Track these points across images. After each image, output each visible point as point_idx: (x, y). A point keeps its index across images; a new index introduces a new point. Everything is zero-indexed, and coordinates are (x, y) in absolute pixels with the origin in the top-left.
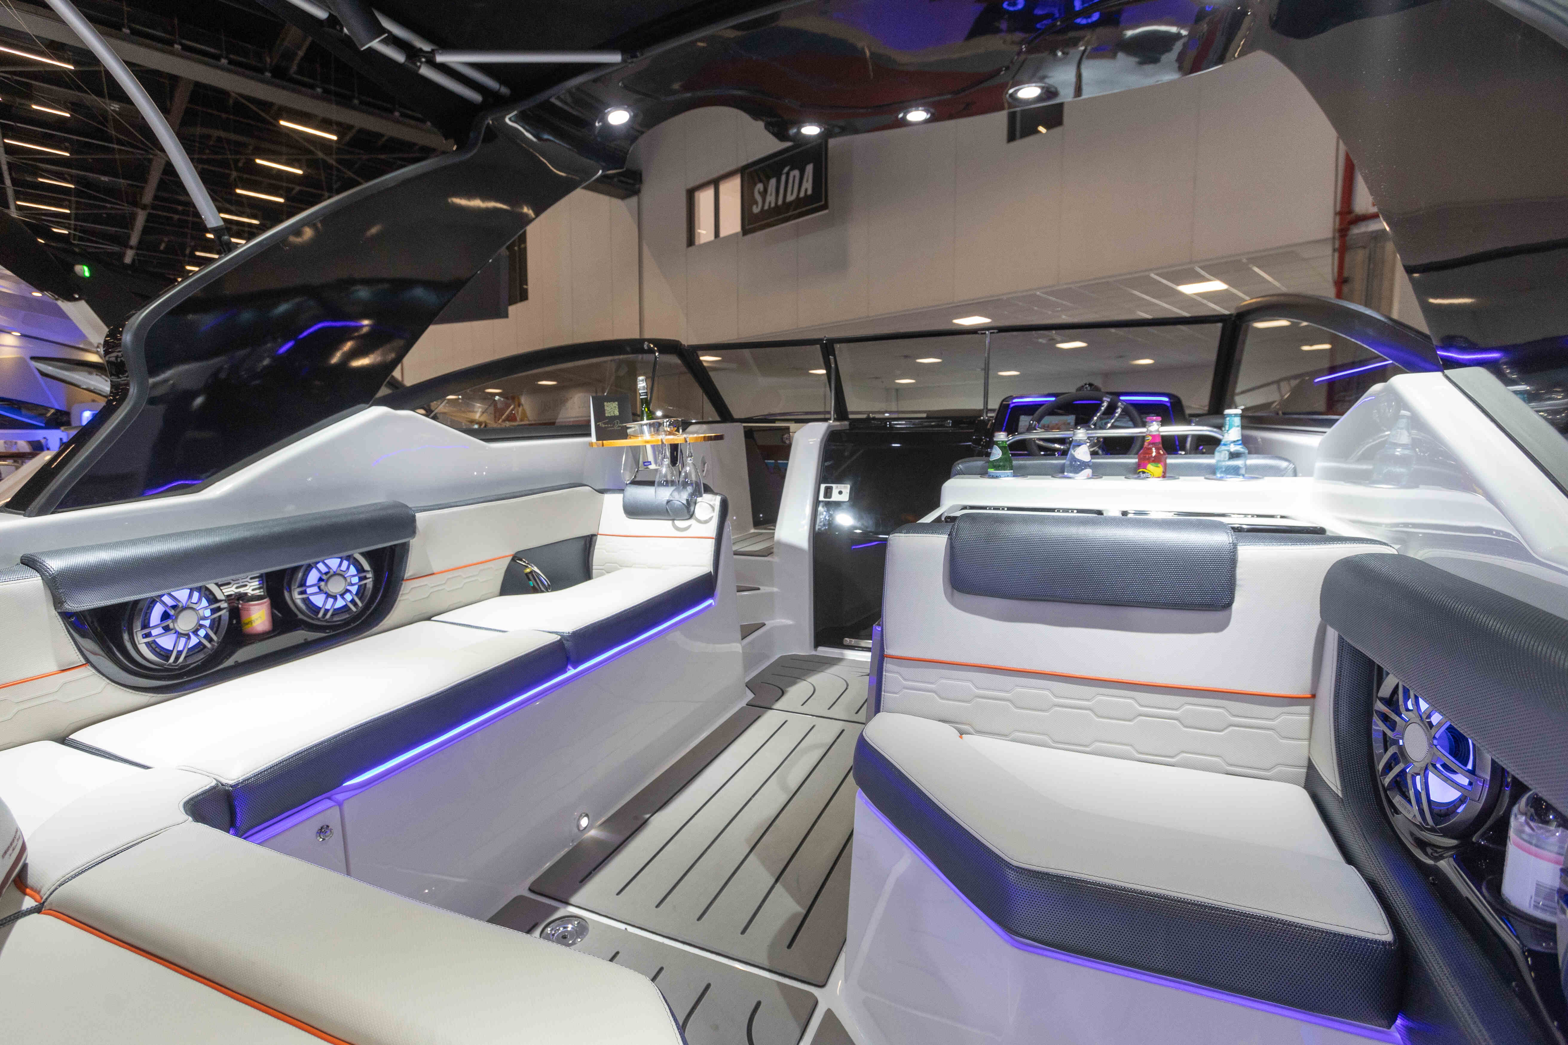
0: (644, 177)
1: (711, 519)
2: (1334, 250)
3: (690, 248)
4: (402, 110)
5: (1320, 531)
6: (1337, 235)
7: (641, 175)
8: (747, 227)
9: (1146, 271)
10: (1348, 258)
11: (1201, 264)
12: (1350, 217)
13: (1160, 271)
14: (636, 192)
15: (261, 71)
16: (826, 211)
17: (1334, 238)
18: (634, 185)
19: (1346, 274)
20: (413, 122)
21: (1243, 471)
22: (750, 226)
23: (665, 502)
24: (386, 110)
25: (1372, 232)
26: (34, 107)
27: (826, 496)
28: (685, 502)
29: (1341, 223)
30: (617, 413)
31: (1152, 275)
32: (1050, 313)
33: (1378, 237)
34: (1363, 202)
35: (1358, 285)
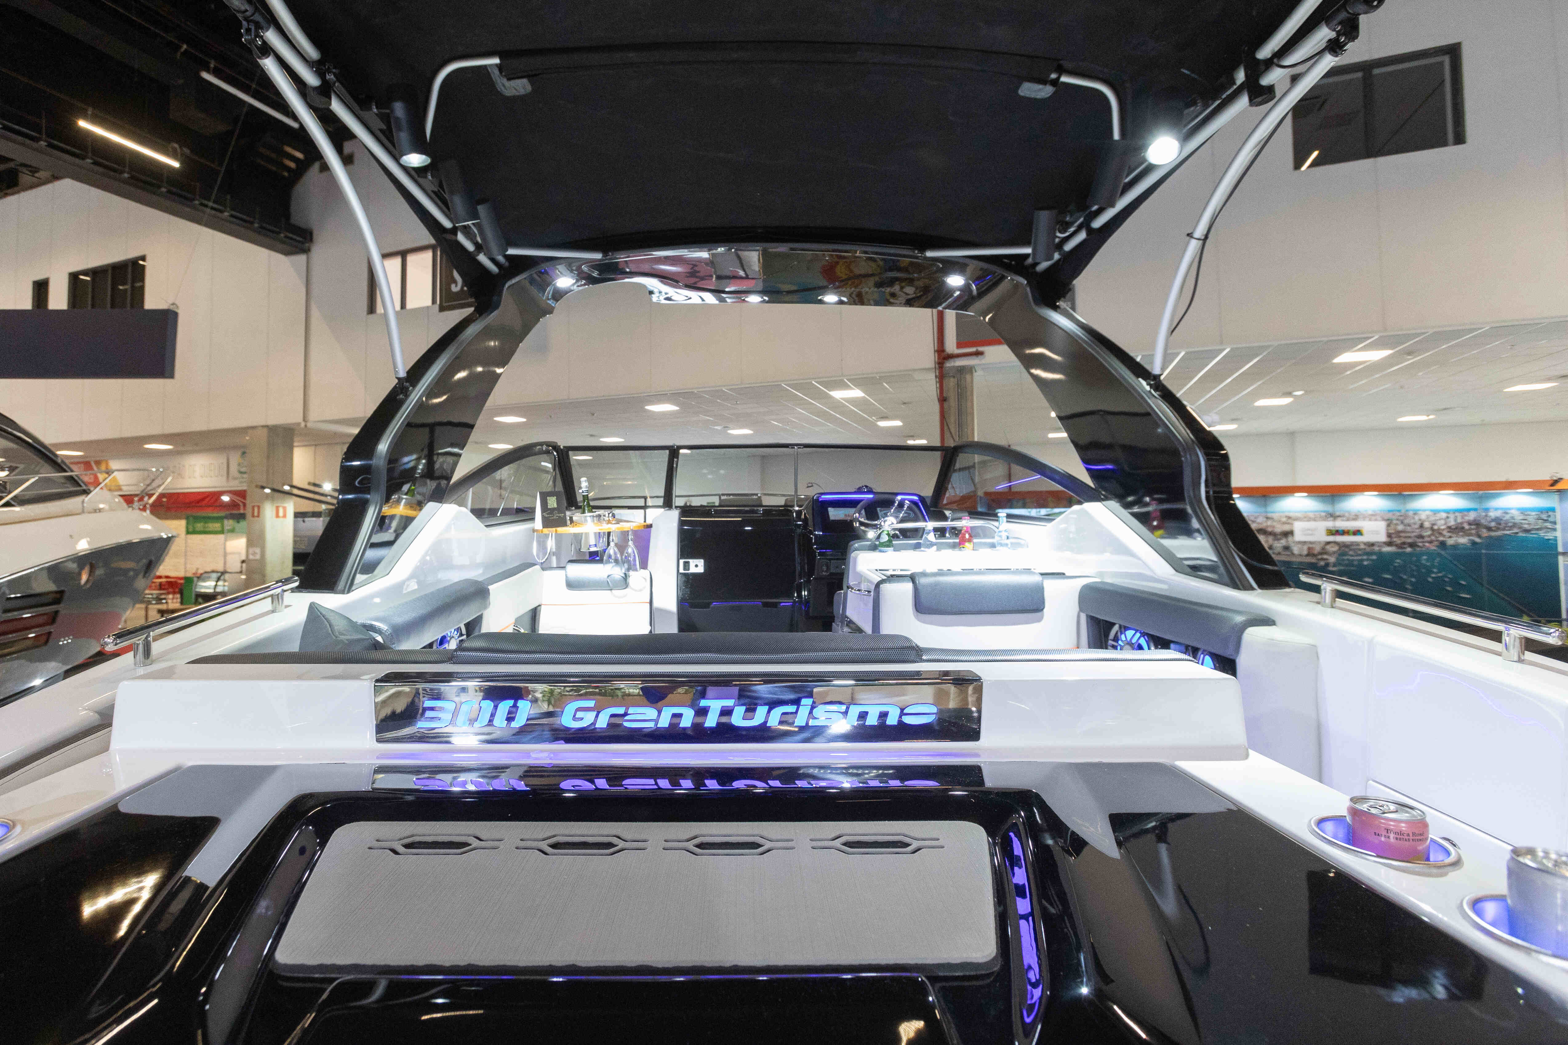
0: (315, 236)
1: (644, 588)
2: (936, 377)
3: (370, 316)
5: (1064, 574)
6: (937, 366)
7: (311, 234)
8: (445, 304)
9: (808, 379)
10: (945, 382)
11: (849, 377)
12: (943, 355)
13: (818, 380)
14: (306, 251)
17: (935, 369)
18: (303, 243)
19: (945, 394)
21: (1009, 546)
22: (447, 304)
23: (606, 577)
25: (957, 367)
27: (685, 569)
28: (624, 576)
29: (939, 358)
30: (555, 506)
31: (813, 382)
32: (729, 405)
33: (962, 370)
34: (951, 346)
35: (953, 403)
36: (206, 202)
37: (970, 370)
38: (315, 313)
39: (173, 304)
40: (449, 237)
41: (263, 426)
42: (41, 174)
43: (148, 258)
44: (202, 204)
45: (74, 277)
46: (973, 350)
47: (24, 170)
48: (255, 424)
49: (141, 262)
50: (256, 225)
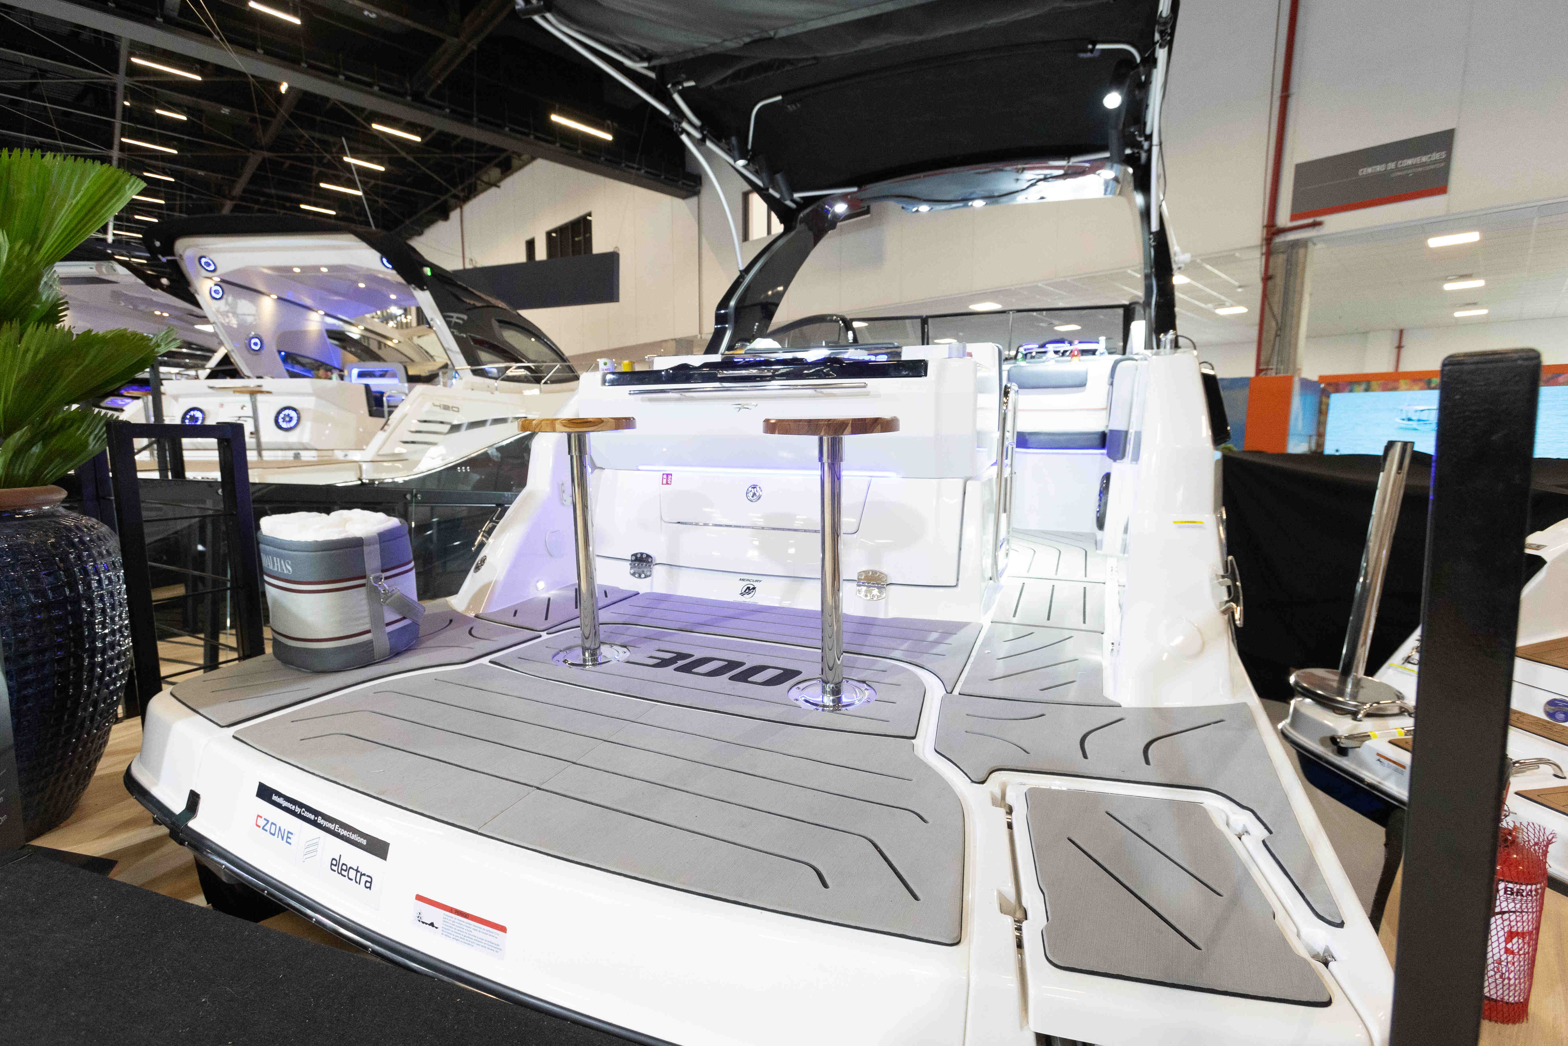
0: (702, 179)
2: (1262, 254)
3: (745, 243)
4: (512, 126)
6: (1264, 242)
7: (700, 177)
9: (1123, 268)
10: (1272, 260)
12: (1273, 229)
14: (697, 195)
15: (403, 95)
16: (868, 216)
17: (1262, 245)
18: (695, 187)
19: (1270, 272)
20: (519, 136)
24: (498, 126)
25: (1289, 241)
26: (158, 111)
29: (1267, 234)
31: (1129, 271)
32: (1049, 300)
33: (1295, 244)
34: (1283, 218)
35: (1279, 281)
36: (631, 164)
37: (1303, 244)
38: (704, 240)
39: (616, 248)
40: (765, 192)
41: (672, 340)
42: (525, 157)
43: (593, 214)
44: (627, 166)
45: (549, 234)
46: (1310, 221)
47: (515, 156)
48: (666, 338)
49: (589, 218)
50: (663, 177)
